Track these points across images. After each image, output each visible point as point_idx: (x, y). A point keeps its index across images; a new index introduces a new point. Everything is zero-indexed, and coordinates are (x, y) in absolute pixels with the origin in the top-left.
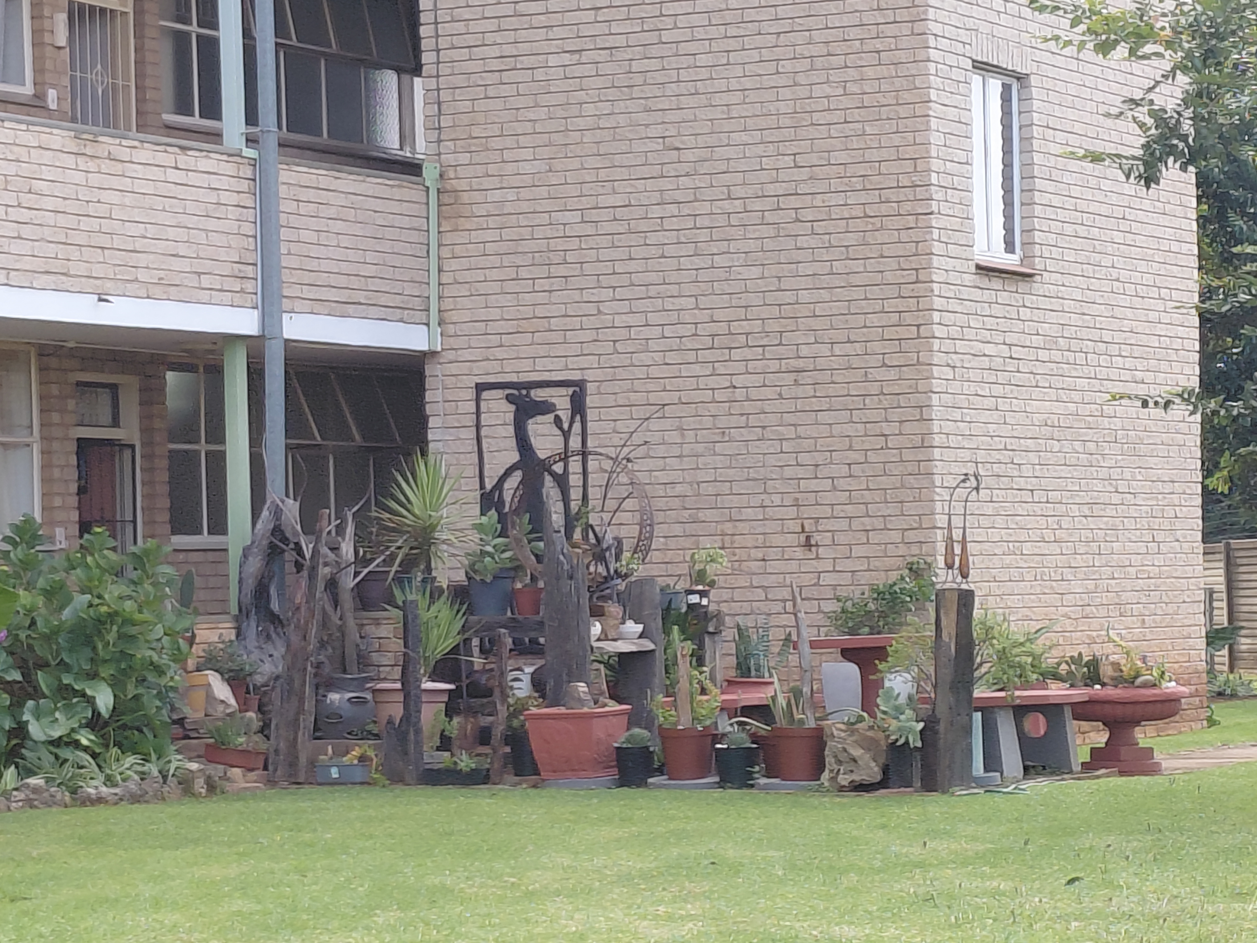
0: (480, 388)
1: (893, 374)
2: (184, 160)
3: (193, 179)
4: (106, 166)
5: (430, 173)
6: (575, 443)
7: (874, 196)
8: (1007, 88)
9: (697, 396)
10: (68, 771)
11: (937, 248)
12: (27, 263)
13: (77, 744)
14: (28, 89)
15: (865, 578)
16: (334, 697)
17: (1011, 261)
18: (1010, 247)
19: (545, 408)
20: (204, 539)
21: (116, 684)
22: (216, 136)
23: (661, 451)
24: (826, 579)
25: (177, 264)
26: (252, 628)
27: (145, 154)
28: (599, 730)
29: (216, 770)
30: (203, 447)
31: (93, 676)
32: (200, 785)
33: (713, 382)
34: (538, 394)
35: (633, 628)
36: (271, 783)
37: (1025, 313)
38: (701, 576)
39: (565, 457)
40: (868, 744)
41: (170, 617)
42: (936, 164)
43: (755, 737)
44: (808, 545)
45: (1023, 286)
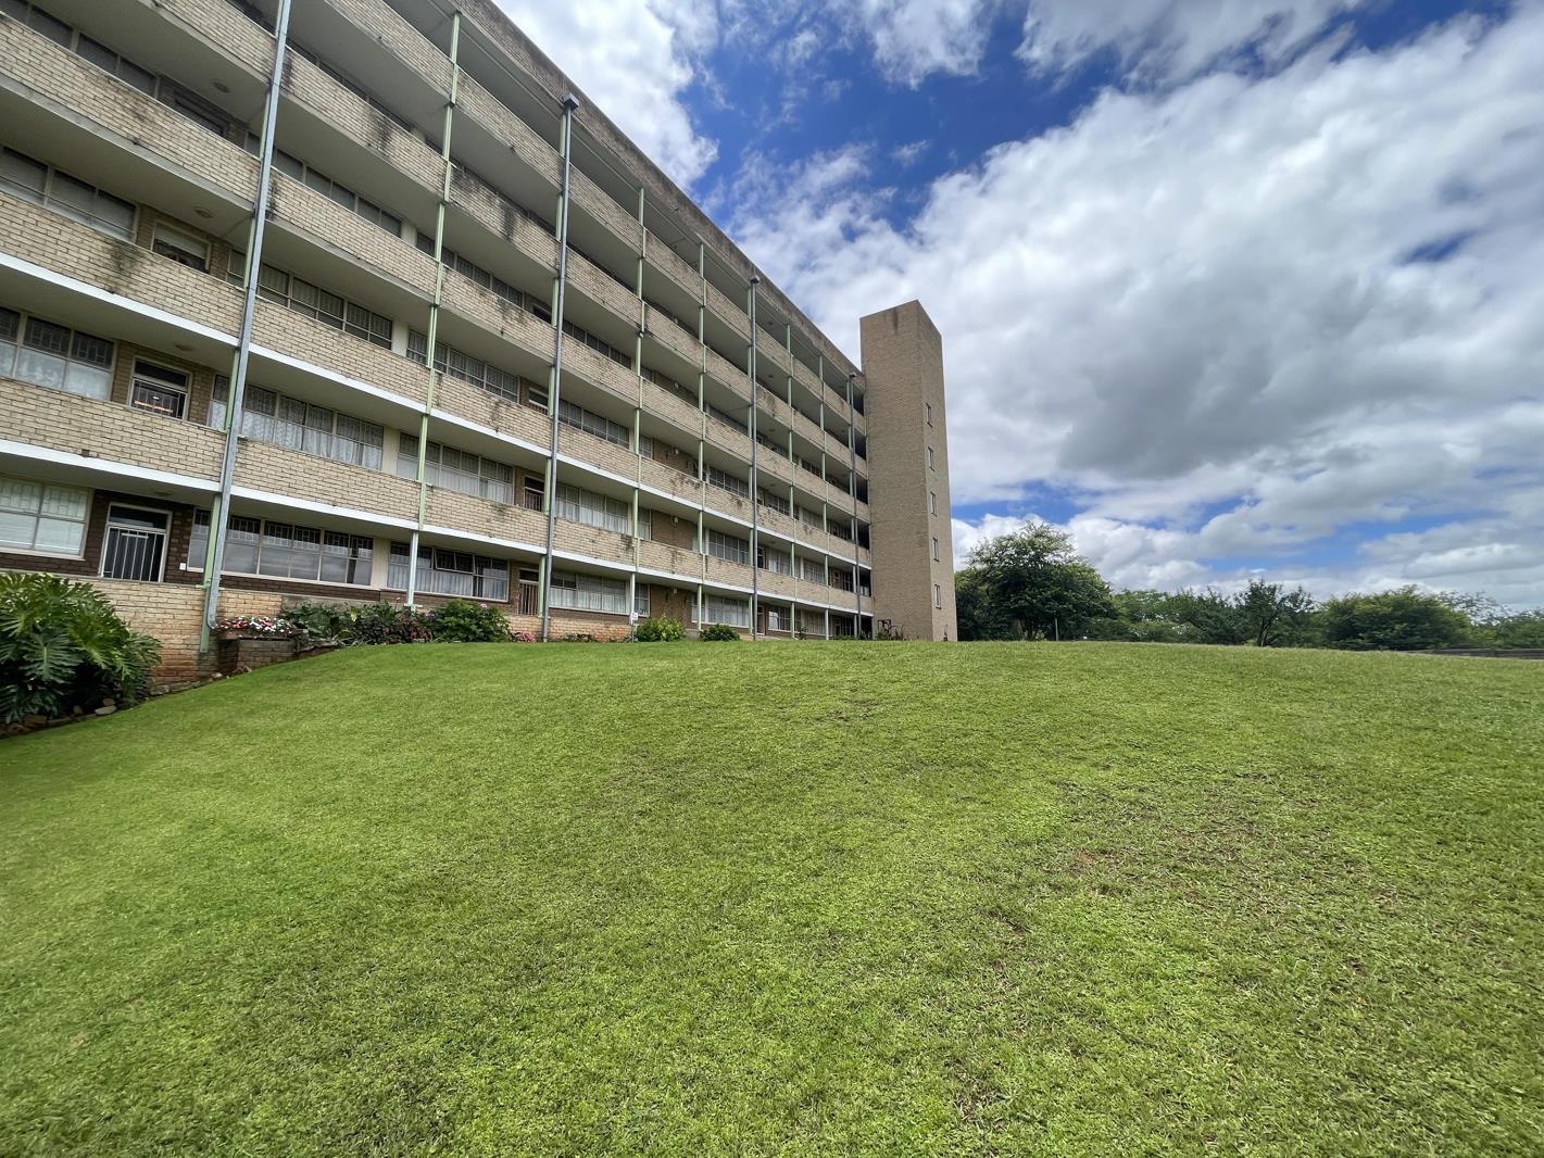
2: (851, 593)
14: (839, 586)
22: (854, 590)
25: (850, 605)
27: (847, 593)
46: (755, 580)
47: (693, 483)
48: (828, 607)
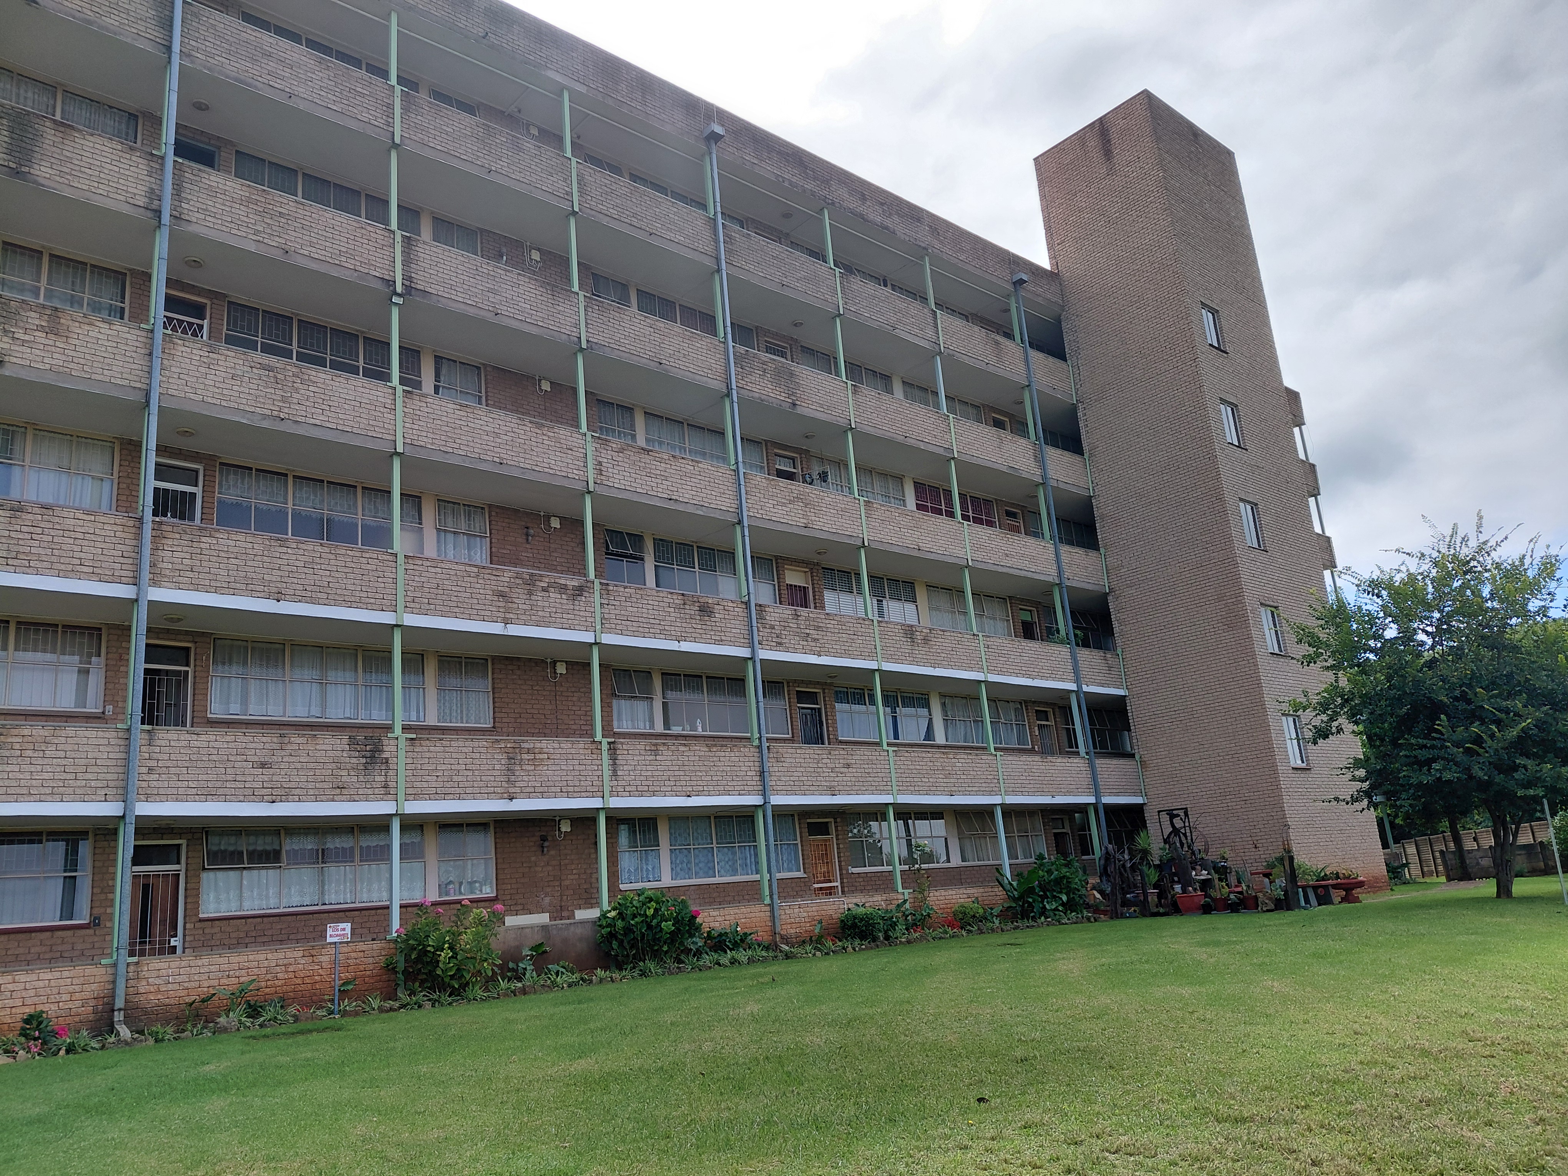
0: (1159, 812)
1: (1272, 799)
2: (1070, 760)
3: (1073, 765)
4: (1050, 764)
5: (1137, 757)
6: (1187, 824)
7: (1258, 752)
8: (1294, 720)
9: (1219, 809)
10: (1058, 917)
11: (1279, 764)
12: (1033, 790)
13: (1059, 910)
14: (1030, 747)
15: (1273, 855)
16: (1128, 896)
17: (1304, 765)
18: (1303, 762)
19: (1178, 815)
20: (1091, 857)
21: (1067, 894)
22: (1078, 753)
23: (1211, 825)
24: (1262, 856)
25: (1071, 787)
26: (1104, 878)
27: (1059, 760)
28: (1196, 899)
29: (1097, 916)
30: (1088, 833)
31: (1061, 892)
32: (1092, 920)
33: (1222, 805)
34: (1175, 812)
35: (1205, 872)
36: (1112, 918)
37: (1310, 779)
38: (1223, 858)
39: (1185, 827)
40: (1270, 899)
41: (1080, 876)
42: (1275, 742)
43: (1239, 899)
44: (1256, 847)
45: (1308, 772)
46: (762, 773)
47: (563, 588)
48: (996, 800)
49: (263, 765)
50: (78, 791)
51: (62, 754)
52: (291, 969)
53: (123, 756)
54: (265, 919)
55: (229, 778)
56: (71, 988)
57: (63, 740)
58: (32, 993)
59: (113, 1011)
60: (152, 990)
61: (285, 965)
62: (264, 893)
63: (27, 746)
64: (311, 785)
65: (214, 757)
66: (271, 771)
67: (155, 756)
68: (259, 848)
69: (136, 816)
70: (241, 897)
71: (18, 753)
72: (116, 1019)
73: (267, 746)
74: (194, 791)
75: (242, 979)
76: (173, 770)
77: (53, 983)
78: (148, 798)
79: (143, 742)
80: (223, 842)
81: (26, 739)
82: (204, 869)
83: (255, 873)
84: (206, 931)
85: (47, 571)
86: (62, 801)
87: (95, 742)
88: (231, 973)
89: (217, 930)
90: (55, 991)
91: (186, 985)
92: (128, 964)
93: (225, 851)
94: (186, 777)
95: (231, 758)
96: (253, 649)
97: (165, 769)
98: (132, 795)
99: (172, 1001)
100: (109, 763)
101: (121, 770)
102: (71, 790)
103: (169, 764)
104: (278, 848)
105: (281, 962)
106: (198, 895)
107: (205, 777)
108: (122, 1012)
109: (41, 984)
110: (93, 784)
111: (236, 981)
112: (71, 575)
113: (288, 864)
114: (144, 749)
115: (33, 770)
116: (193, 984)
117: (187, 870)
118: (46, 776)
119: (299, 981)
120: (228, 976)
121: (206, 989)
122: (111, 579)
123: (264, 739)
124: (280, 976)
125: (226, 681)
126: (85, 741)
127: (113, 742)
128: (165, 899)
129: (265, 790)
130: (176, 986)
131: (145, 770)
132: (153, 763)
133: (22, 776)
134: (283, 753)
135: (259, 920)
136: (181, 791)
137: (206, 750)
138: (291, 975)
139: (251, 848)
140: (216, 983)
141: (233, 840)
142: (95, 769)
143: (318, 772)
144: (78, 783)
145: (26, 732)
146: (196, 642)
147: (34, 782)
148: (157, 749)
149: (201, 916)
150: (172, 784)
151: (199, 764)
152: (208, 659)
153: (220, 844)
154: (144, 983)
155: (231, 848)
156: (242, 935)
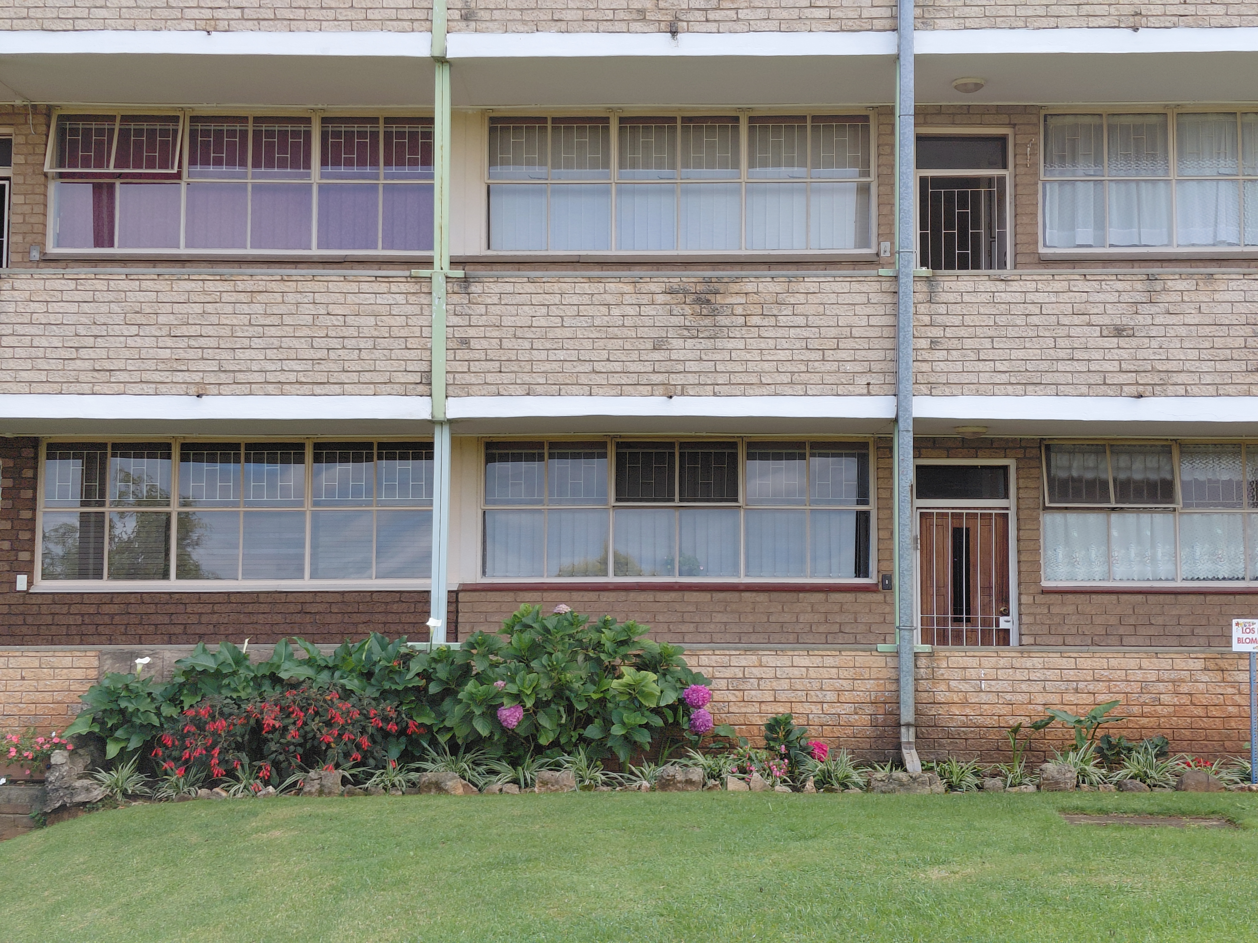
49: (1119, 332)
50: (828, 379)
51: (801, 321)
52: (1184, 688)
53: (889, 320)
54: (1150, 597)
55: (1062, 354)
56: (838, 684)
57: (801, 298)
58: (785, 684)
59: (899, 725)
60: (956, 699)
61: (1173, 682)
62: (1149, 553)
63: (752, 309)
64: (1206, 366)
65: (1035, 320)
66: (1134, 342)
67: (939, 320)
68: (1138, 476)
69: (915, 419)
70: (1109, 559)
71: (741, 320)
72: (904, 740)
73: (1125, 297)
74: (1004, 378)
75: (1100, 698)
76: (968, 344)
77: (812, 673)
78: (932, 389)
79: (920, 297)
80: (1075, 465)
81: (751, 298)
82: (1045, 508)
83: (1131, 518)
84: (1054, 610)
85: (763, 23)
86: (806, 394)
87: (848, 299)
88: (1081, 685)
89: (1071, 609)
90: (816, 685)
91: (1008, 697)
92: (916, 655)
93: (1079, 480)
94: (991, 355)
95: (1065, 320)
96: (1110, 127)
97: (955, 341)
98: (907, 386)
99: (988, 721)
100: (871, 333)
101: (888, 344)
102: (816, 378)
103: (963, 332)
104: (1168, 477)
105: (1166, 676)
106: (1037, 550)
107: (1021, 354)
108: (912, 730)
109: (796, 672)
110: (849, 367)
111: (1090, 699)
112: (796, 25)
113: (1186, 506)
114: (922, 308)
115: (763, 346)
116: (1019, 698)
117: (1018, 509)
118: (782, 355)
119: (1200, 711)
120: (1076, 691)
121: (1040, 708)
122: (856, 25)
123: (1120, 286)
124: (1165, 698)
125: (1068, 188)
126: (833, 298)
127: (874, 298)
128: (986, 553)
129: (1125, 376)
130: (993, 698)
131: (924, 343)
132: (937, 332)
133: (748, 357)
134: (1154, 309)
135: (1140, 598)
136: (984, 377)
137: (1021, 307)
138: (1185, 700)
139: (1122, 476)
140: (1055, 699)
141: (1091, 461)
142: (850, 343)
143: (1219, 343)
144: (828, 366)
145: (750, 287)
146: (1014, 125)
147: (766, 366)
148: (942, 309)
149: (1045, 584)
150: (969, 366)
151: (1011, 332)
152: (1034, 154)
153: (1070, 468)
154: (943, 687)
155: (1090, 475)
156: (1113, 621)
